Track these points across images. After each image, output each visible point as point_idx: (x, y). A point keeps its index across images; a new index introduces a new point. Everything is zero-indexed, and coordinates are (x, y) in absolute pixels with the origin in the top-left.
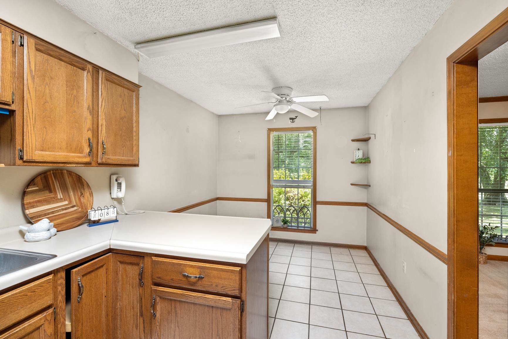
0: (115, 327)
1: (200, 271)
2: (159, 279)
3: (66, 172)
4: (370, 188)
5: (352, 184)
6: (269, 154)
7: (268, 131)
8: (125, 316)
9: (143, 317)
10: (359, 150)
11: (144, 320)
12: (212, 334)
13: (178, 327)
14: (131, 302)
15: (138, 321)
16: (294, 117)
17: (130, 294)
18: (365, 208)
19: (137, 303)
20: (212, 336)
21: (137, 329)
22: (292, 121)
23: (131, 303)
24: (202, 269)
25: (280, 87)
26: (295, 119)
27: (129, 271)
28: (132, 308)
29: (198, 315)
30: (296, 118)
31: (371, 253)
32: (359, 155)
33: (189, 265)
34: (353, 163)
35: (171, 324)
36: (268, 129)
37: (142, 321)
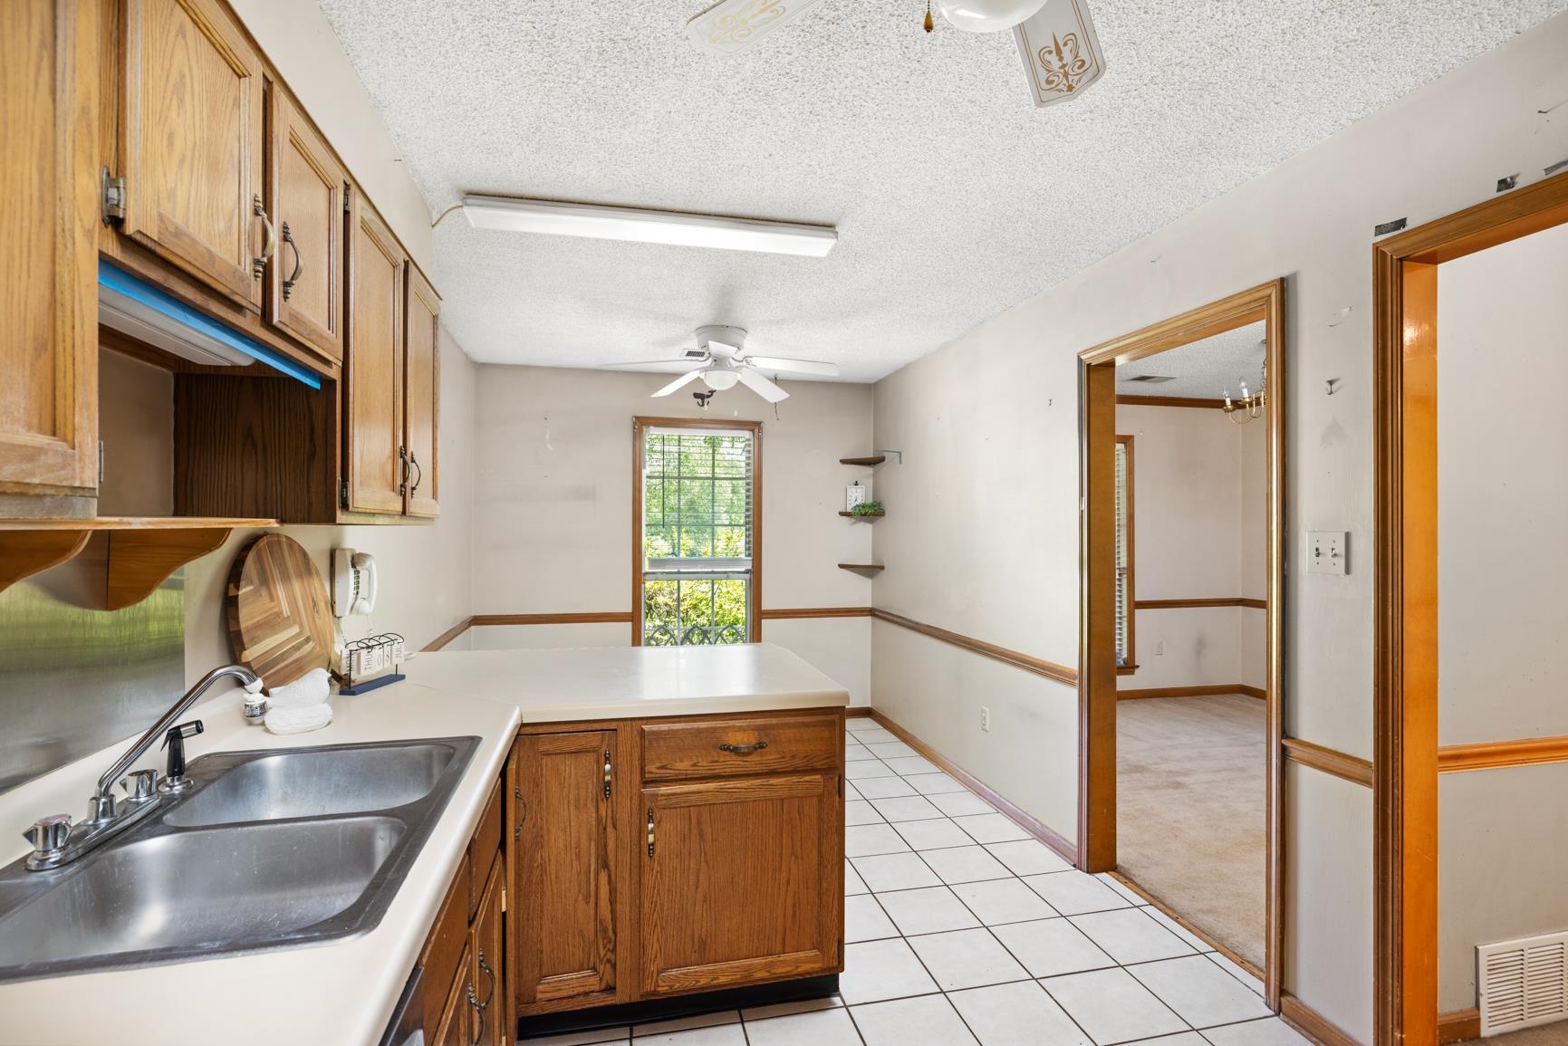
0: (528, 915)
1: (759, 735)
2: (663, 771)
3: (284, 540)
4: (883, 572)
5: (841, 566)
6: (637, 486)
7: (634, 424)
8: (554, 880)
9: (609, 870)
10: (856, 484)
11: (610, 877)
12: (782, 853)
13: (707, 862)
14: (573, 842)
15: (590, 884)
16: (706, 393)
17: (570, 825)
18: (868, 619)
19: (590, 840)
20: (781, 858)
21: (588, 903)
22: (700, 403)
23: (573, 846)
24: (761, 729)
25: (722, 326)
26: (708, 397)
27: (567, 771)
28: (574, 857)
29: (751, 826)
30: (711, 396)
31: (886, 719)
32: (858, 496)
33: (734, 727)
34: (842, 514)
35: (690, 860)
36: (637, 418)
37: (607, 878)
